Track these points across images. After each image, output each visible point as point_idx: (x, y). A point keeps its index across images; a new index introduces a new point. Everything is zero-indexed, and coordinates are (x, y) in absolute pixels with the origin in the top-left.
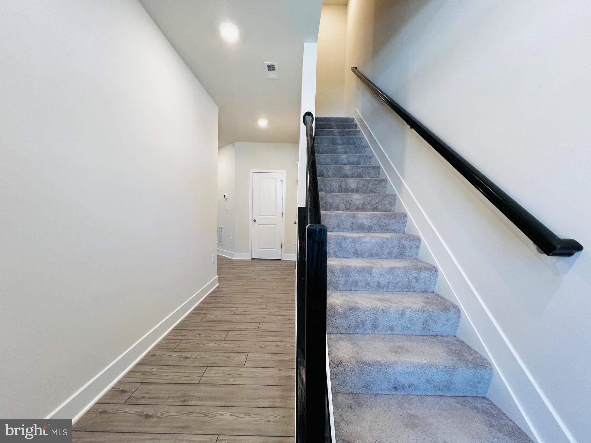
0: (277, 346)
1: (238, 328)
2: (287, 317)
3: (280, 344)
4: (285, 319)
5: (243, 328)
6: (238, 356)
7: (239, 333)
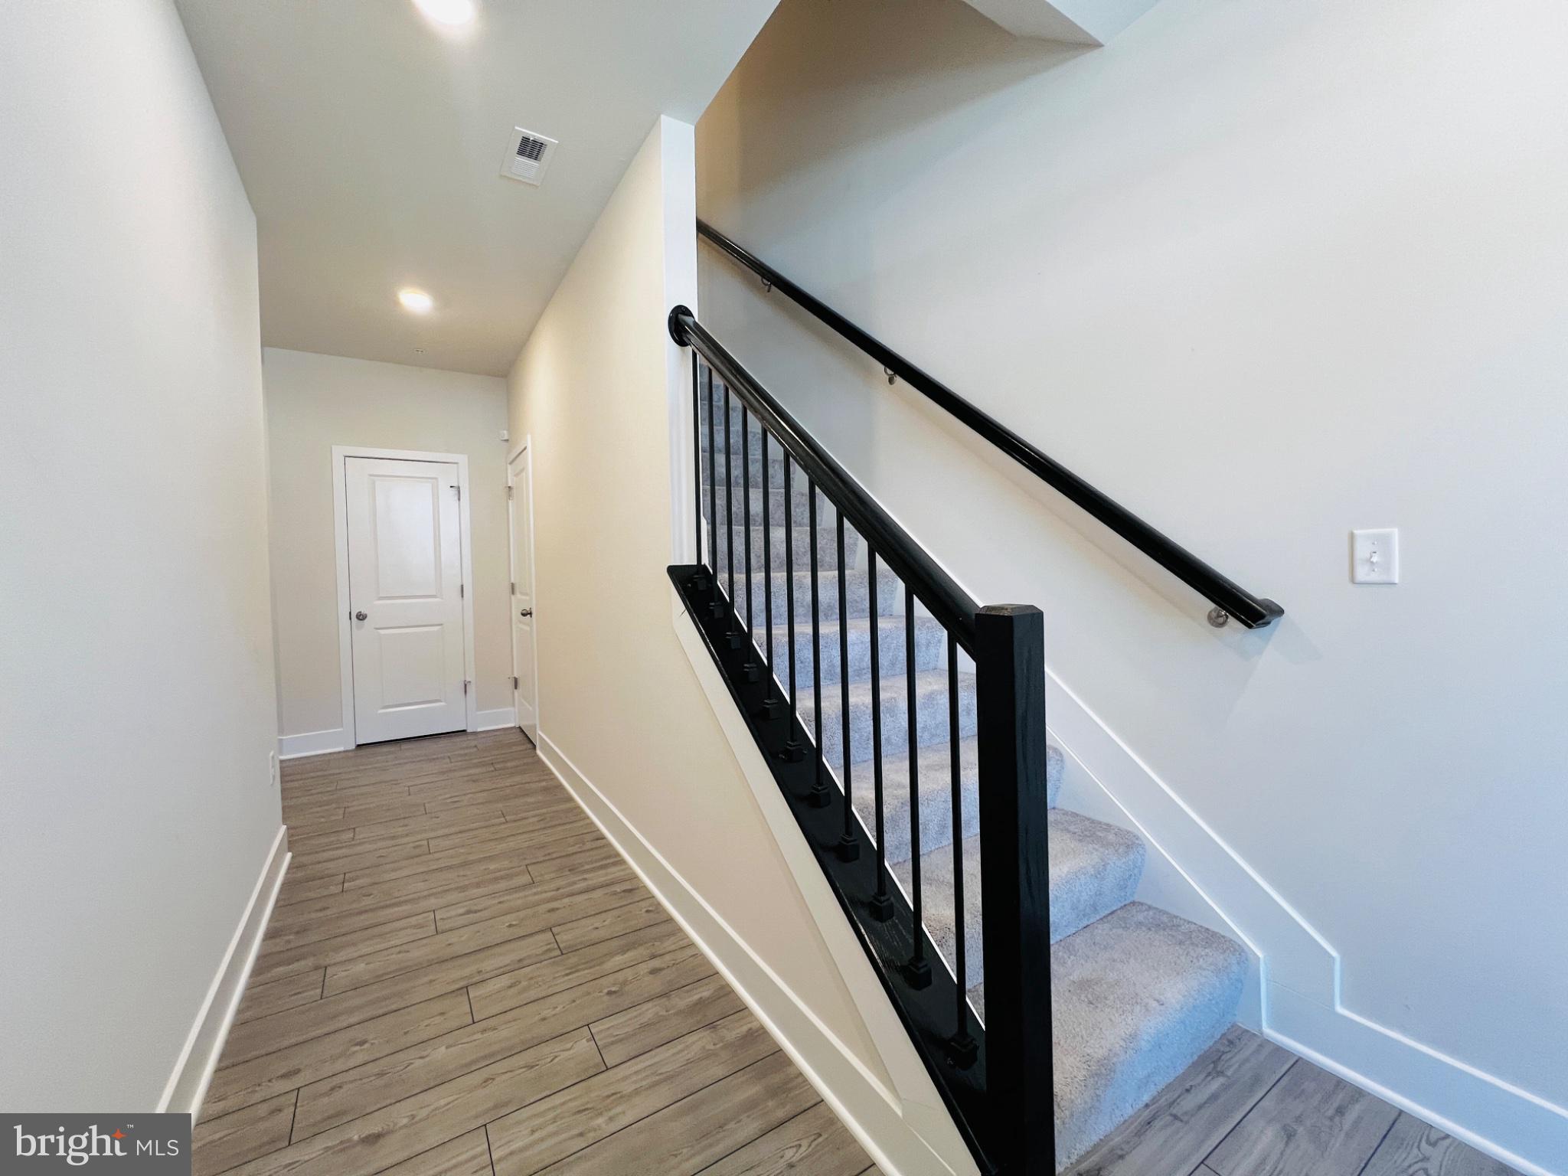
0: (654, 972)
1: (488, 969)
2: (618, 888)
3: (656, 963)
4: (615, 893)
5: (508, 962)
6: (562, 1048)
7: (508, 983)
